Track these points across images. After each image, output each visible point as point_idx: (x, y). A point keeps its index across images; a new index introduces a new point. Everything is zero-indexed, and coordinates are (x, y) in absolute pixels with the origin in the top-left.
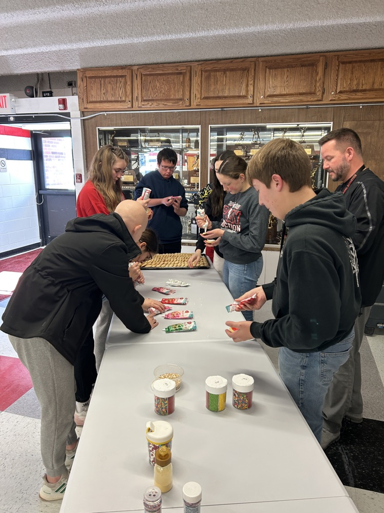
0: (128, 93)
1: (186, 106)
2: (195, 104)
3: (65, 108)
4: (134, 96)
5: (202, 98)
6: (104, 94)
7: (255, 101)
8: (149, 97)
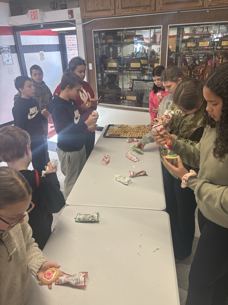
0: (112, 4)
1: (152, 11)
2: (159, 9)
3: (72, 17)
4: (116, 5)
5: (164, 4)
6: (96, 5)
7: (204, 4)
8: (126, 6)
